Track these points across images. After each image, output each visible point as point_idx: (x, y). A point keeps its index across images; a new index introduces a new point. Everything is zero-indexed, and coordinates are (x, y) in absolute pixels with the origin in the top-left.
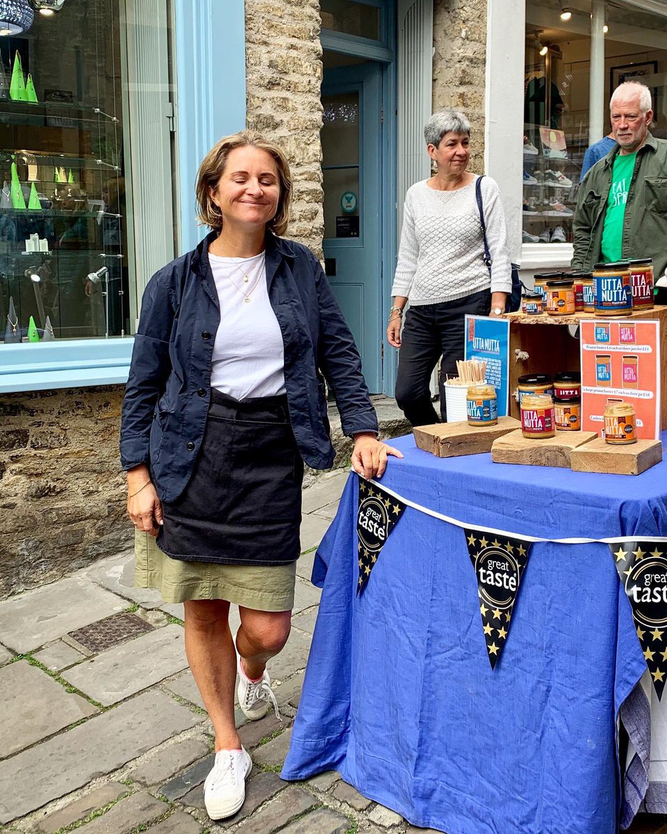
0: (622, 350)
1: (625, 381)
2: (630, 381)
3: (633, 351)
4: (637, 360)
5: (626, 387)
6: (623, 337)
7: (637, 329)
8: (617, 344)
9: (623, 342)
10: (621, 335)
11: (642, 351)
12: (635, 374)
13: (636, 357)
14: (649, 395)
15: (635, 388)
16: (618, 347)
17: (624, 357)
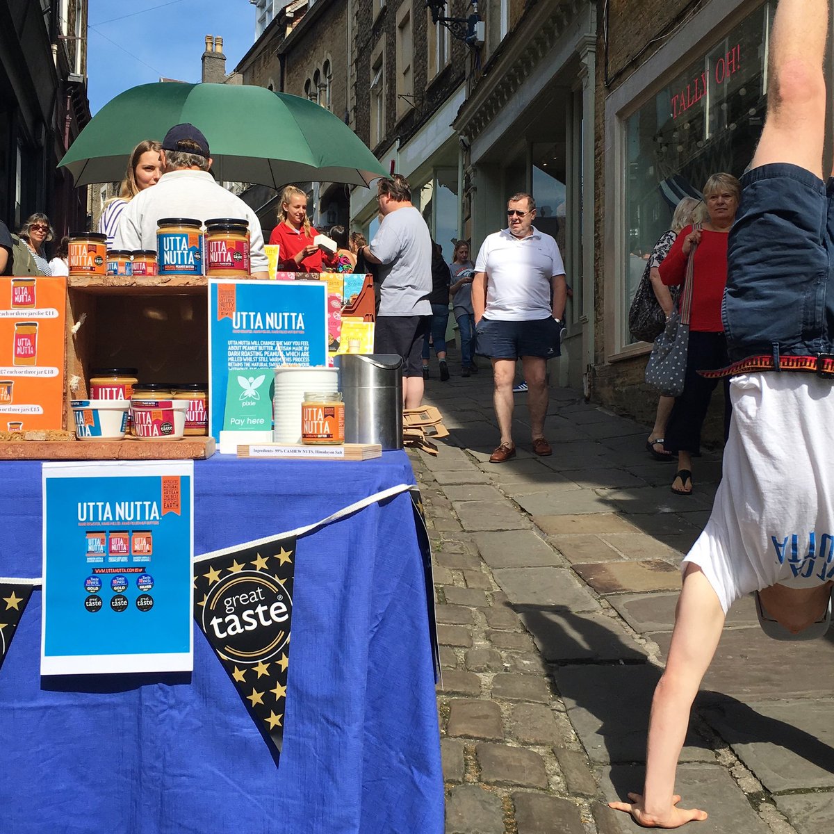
0: (15, 316)
1: (18, 355)
2: (27, 356)
3: (31, 317)
4: (37, 328)
5: (18, 364)
6: (17, 299)
7: (37, 287)
8: (9, 308)
9: (16, 304)
10: (14, 296)
11: (44, 316)
12: (34, 346)
13: (36, 324)
14: (52, 372)
15: (31, 364)
16: (9, 311)
17: (17, 325)
